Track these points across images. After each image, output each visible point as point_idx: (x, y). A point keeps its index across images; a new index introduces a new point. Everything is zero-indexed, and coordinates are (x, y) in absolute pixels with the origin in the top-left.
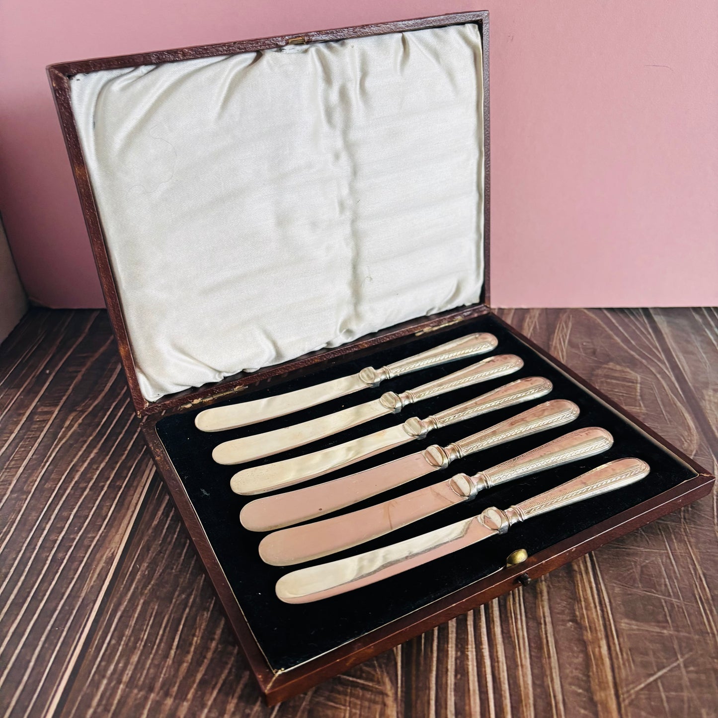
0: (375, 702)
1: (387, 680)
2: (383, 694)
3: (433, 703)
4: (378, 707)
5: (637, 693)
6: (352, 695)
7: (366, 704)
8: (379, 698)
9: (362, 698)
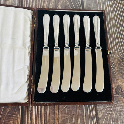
0: (16, 119)
1: (18, 114)
2: (18, 117)
3: (27, 118)
4: (17, 120)
5: (62, 110)
6: (12, 119)
7: (15, 120)
8: (17, 119)
9: (14, 119)
